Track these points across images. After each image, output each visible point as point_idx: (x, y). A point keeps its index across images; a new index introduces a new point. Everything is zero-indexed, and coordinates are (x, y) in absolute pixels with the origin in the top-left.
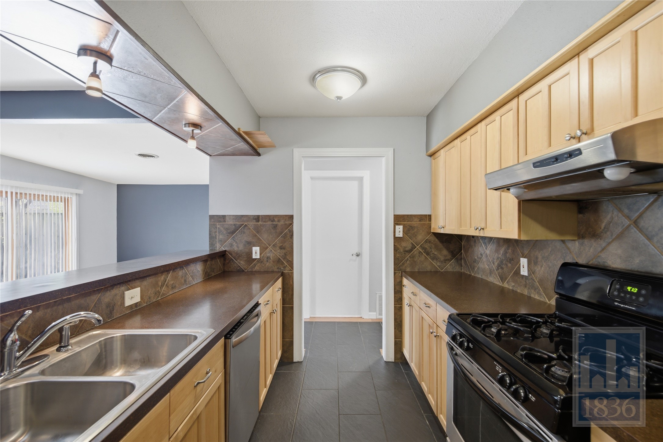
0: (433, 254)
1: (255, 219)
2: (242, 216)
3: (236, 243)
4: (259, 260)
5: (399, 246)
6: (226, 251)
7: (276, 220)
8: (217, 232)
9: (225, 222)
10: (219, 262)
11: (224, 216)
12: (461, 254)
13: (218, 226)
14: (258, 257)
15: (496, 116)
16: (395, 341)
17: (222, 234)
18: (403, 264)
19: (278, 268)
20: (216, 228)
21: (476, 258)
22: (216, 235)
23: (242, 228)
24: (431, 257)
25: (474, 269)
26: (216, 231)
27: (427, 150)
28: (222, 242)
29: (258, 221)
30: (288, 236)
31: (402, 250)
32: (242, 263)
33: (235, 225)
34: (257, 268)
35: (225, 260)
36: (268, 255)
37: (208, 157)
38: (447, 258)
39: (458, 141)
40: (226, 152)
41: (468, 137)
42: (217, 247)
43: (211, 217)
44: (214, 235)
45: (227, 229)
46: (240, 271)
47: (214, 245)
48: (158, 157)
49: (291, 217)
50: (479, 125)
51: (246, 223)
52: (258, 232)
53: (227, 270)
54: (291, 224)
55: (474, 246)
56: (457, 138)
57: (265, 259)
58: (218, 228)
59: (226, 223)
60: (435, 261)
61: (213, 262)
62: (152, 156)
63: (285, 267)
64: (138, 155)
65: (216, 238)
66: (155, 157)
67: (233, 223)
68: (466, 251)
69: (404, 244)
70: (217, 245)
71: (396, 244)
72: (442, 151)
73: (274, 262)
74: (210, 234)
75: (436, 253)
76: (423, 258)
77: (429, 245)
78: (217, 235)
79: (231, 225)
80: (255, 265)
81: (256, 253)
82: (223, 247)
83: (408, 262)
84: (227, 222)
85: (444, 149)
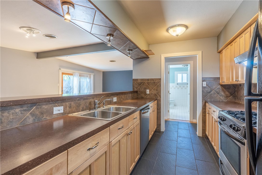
0: (221, 94)
1: (147, 80)
2: (143, 79)
3: (141, 88)
4: (149, 94)
5: (204, 90)
6: (138, 91)
7: (155, 80)
10: (136, 94)
11: (137, 79)
12: (235, 94)
13: (135, 83)
14: (149, 93)
15: (243, 35)
16: (202, 128)
17: (136, 85)
18: (206, 98)
19: (155, 97)
21: (242, 95)
23: (143, 83)
24: (220, 95)
25: (241, 100)
27: (218, 50)
28: (136, 88)
29: (149, 81)
30: (159, 86)
31: (206, 92)
32: (143, 95)
34: (148, 97)
35: (137, 94)
36: (152, 92)
37: (133, 60)
38: (228, 96)
39: (229, 46)
40: (138, 58)
41: (233, 44)
43: (133, 80)
44: (134, 85)
45: (138, 83)
46: (142, 98)
47: (134, 89)
48: (116, 61)
49: (160, 79)
50: (237, 38)
51: (144, 81)
52: (148, 85)
53: (138, 97)
54: (160, 82)
55: (241, 90)
56: (229, 44)
57: (151, 94)
60: (222, 97)
61: (134, 94)
62: (114, 61)
63: (158, 97)
64: (110, 61)
67: (140, 81)
68: (237, 93)
69: (206, 89)
71: (203, 89)
72: (224, 50)
73: (154, 95)
74: (133, 85)
75: (222, 93)
76: (216, 95)
77: (219, 90)
80: (147, 96)
81: (148, 92)
83: (209, 97)
84: (138, 81)
85: (224, 49)
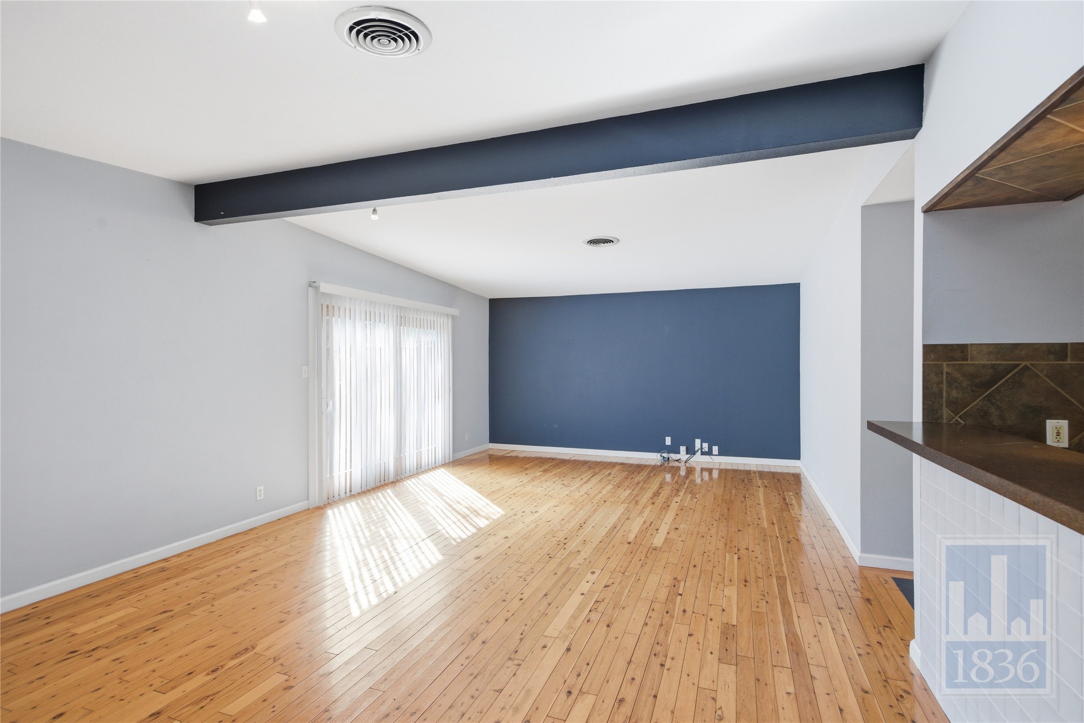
1: (1054, 353)
2: (1015, 346)
8: (945, 382)
9: (967, 360)
11: (963, 348)
13: (945, 370)
14: (1064, 444)
17: (956, 388)
20: (942, 373)
22: (942, 388)
23: (1014, 375)
26: (942, 381)
28: (958, 406)
29: (1064, 358)
33: (993, 367)
42: (942, 416)
44: (935, 389)
45: (971, 375)
47: (937, 412)
48: (619, 240)
51: (1027, 363)
52: (1063, 385)
58: (947, 373)
59: (969, 362)
62: (610, 242)
64: (588, 242)
65: (941, 397)
66: (613, 242)
67: (990, 362)
70: (944, 411)
74: (925, 387)
78: (945, 389)
79: (984, 366)
81: (1057, 434)
82: (960, 417)
84: (971, 360)
